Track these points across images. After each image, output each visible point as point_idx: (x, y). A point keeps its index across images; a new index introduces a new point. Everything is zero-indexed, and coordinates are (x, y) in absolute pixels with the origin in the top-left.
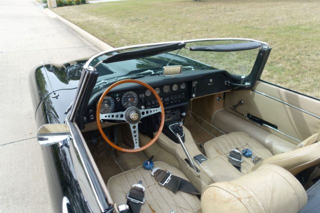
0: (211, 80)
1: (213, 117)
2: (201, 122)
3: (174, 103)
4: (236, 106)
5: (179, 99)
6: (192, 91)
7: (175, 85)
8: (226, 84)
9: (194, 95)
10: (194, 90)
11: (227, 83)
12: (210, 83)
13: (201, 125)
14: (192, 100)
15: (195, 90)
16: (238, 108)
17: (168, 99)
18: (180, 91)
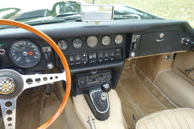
0: (162, 35)
1: (156, 76)
2: (143, 79)
3: (104, 62)
4: (190, 70)
5: (112, 57)
6: (131, 48)
7: (106, 37)
8: (182, 42)
9: (133, 54)
10: (133, 47)
11: (185, 41)
12: (160, 39)
13: (142, 82)
14: (129, 59)
15: (135, 46)
16: (191, 73)
17: (95, 56)
18: (113, 46)
